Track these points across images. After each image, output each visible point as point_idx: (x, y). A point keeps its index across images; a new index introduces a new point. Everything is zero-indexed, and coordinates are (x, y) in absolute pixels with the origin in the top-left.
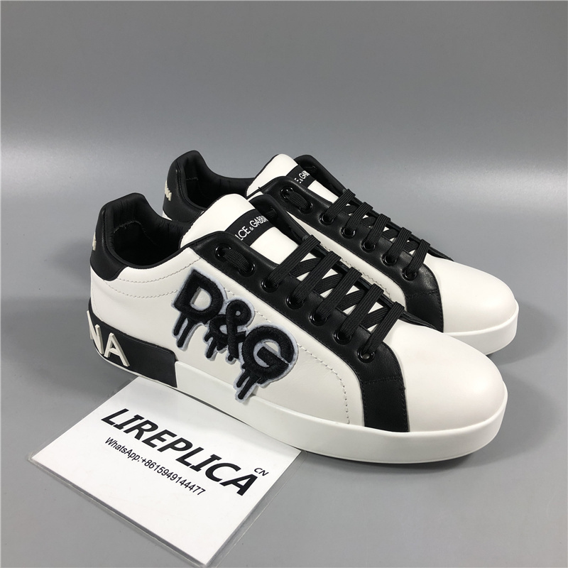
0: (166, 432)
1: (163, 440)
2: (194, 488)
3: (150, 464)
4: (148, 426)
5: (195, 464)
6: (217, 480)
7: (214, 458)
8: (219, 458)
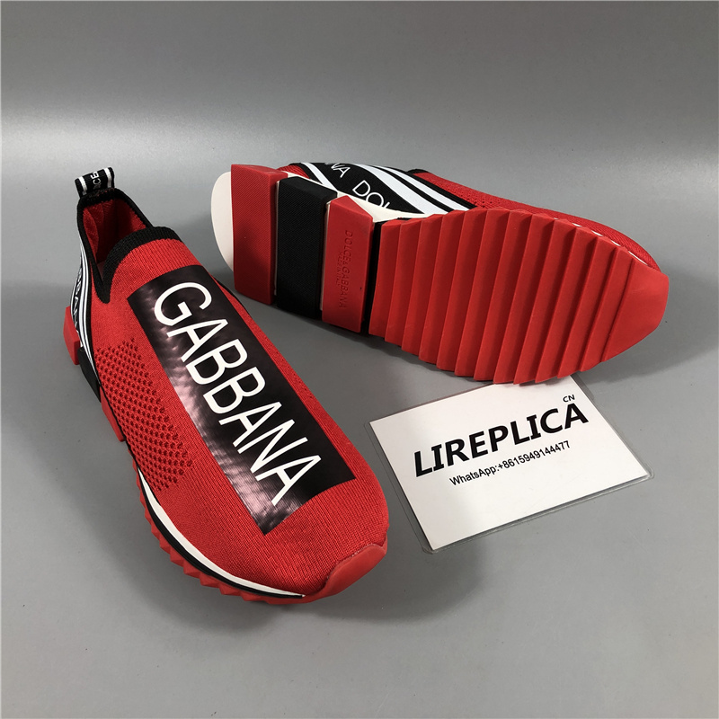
0: (472, 437)
1: (483, 443)
2: (560, 446)
3: (508, 464)
4: (455, 447)
5: (530, 434)
6: (560, 428)
7: (532, 419)
8: (535, 417)
